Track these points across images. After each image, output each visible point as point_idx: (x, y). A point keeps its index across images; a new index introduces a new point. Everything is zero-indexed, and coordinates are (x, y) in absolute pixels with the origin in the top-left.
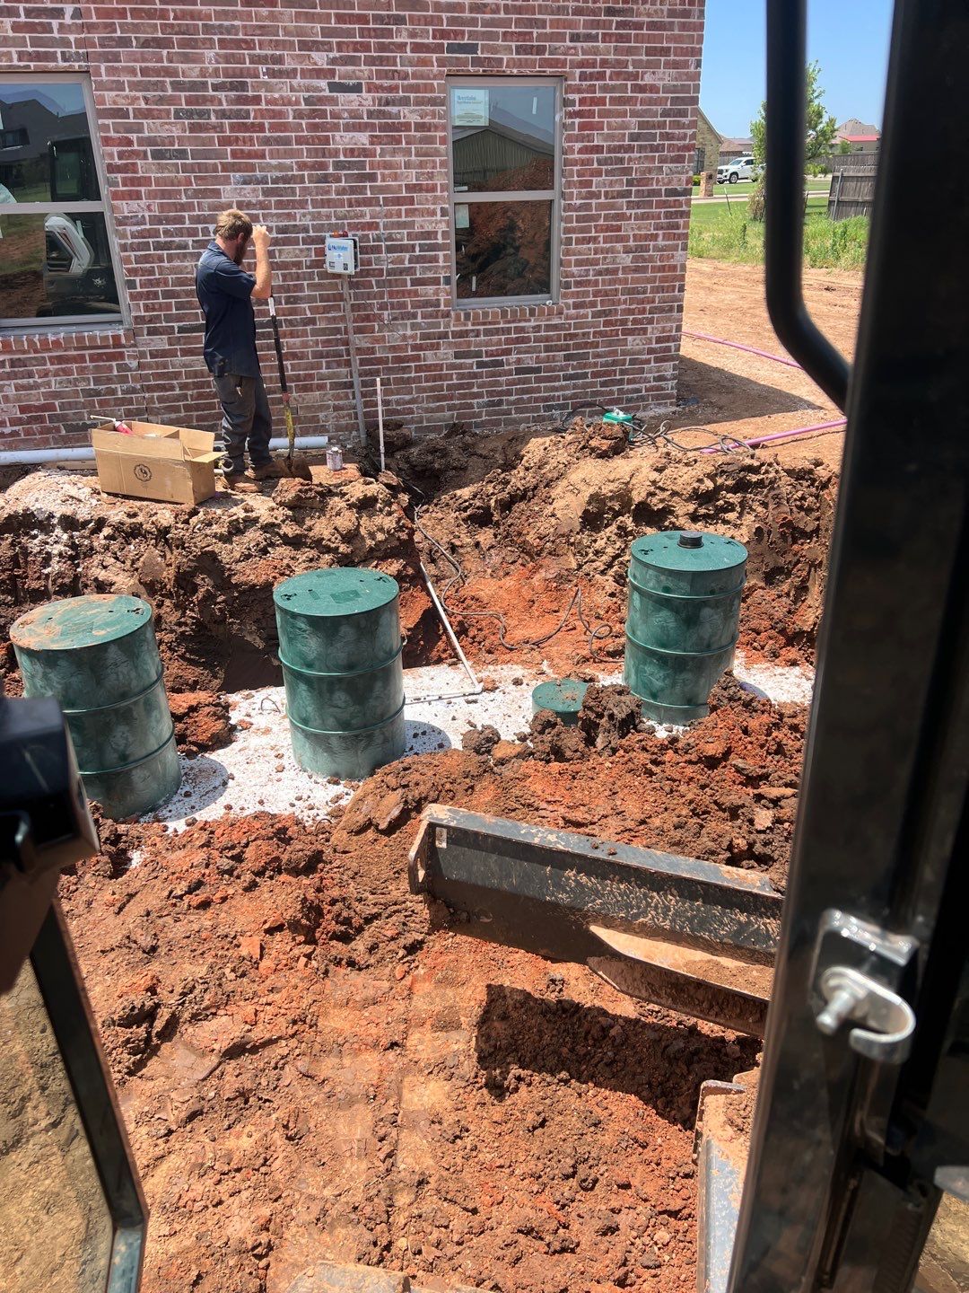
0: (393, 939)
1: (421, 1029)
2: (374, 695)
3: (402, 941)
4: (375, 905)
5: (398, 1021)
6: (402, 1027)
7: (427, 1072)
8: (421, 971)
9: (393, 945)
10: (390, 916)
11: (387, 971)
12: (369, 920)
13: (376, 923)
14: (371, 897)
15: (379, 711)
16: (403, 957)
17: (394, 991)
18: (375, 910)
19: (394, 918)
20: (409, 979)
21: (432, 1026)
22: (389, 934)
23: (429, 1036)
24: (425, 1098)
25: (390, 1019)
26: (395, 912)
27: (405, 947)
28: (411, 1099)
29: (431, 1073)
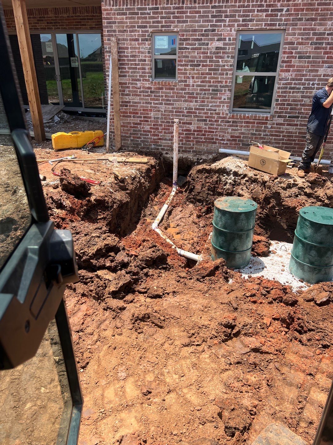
0: (318, 340)
1: (322, 374)
2: (327, 256)
3: (321, 342)
4: (313, 326)
5: (314, 368)
6: (315, 370)
7: (321, 389)
8: (327, 355)
9: (317, 342)
10: (318, 332)
11: (313, 350)
12: (310, 330)
13: (312, 332)
14: (312, 323)
15: (326, 262)
16: (320, 348)
17: (315, 357)
18: (313, 328)
19: (320, 334)
20: (321, 356)
21: (327, 375)
22: (317, 338)
23: (324, 378)
24: (318, 397)
25: (311, 366)
26: (320, 332)
27: (322, 345)
28: (313, 395)
29: (323, 390)
